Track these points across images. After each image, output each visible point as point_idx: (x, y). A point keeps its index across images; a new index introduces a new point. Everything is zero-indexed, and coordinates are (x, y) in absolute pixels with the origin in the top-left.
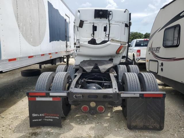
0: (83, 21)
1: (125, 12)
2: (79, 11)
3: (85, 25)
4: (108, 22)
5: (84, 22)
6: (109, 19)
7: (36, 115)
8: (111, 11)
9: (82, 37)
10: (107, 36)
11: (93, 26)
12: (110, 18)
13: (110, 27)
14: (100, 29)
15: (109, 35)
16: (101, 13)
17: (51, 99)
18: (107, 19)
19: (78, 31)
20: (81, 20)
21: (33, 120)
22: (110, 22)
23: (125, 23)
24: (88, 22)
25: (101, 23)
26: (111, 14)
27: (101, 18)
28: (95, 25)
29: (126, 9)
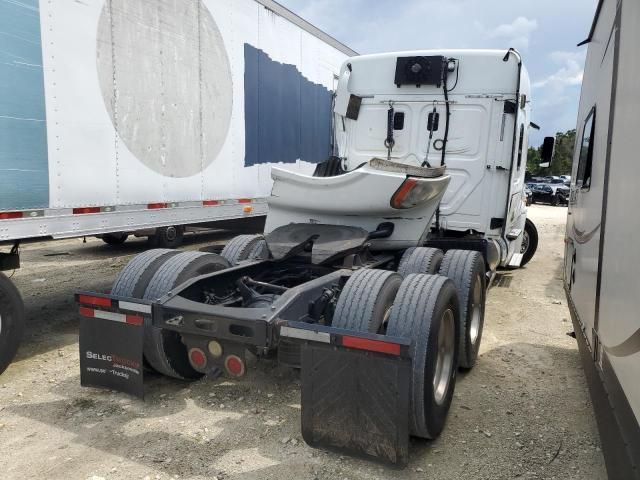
0: (360, 99)
1: (506, 58)
2: (350, 67)
3: (365, 111)
4: (442, 98)
5: (364, 101)
6: (445, 88)
8: (452, 60)
9: (358, 150)
10: (439, 145)
11: (390, 112)
12: (450, 84)
13: (448, 114)
14: (415, 122)
15: (445, 141)
16: (416, 67)
17: (122, 318)
18: (439, 86)
19: (344, 130)
20: (352, 96)
21: (89, 369)
22: (450, 98)
23: (506, 97)
24: (378, 99)
25: (417, 103)
26: (452, 70)
27: (418, 86)
28: (397, 109)
29: (512, 49)
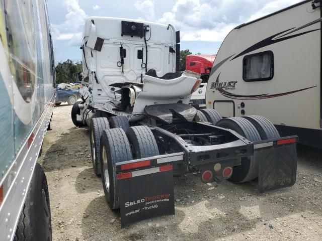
0: (103, 40)
1: (168, 29)
2: (93, 22)
3: (105, 46)
4: (144, 43)
5: (105, 41)
6: (145, 39)
7: (131, 204)
8: (148, 26)
9: (101, 67)
10: (144, 66)
11: (121, 48)
12: (147, 37)
13: (147, 51)
14: (131, 55)
15: (146, 64)
16: (133, 27)
18: (141, 38)
19: (92, 56)
20: (98, 38)
21: (127, 215)
22: (148, 43)
24: (112, 41)
25: (133, 45)
26: (148, 31)
27: (132, 36)
28: (124, 47)
